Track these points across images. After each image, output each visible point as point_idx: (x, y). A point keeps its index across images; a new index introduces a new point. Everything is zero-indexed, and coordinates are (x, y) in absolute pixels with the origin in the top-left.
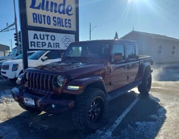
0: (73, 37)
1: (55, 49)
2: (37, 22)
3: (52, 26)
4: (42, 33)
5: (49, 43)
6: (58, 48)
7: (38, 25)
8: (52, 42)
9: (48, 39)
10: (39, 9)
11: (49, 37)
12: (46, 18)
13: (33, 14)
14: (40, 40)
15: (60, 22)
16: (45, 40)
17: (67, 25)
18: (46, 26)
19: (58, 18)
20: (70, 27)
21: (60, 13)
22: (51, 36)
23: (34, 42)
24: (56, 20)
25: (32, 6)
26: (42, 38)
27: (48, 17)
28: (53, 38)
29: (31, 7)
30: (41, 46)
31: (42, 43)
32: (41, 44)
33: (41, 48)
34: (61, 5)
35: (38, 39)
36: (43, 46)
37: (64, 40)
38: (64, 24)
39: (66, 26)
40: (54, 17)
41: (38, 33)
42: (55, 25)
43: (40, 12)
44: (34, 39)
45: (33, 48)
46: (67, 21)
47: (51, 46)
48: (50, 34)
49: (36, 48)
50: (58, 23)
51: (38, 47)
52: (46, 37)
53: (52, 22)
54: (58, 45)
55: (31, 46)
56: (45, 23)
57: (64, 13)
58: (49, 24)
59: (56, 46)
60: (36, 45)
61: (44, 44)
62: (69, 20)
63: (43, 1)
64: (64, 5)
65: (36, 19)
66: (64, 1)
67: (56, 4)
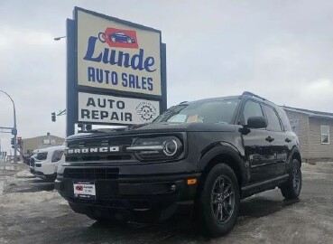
1: (124, 122)
2: (94, 80)
3: (119, 87)
4: (102, 97)
6: (128, 122)
7: (96, 84)
8: (119, 112)
9: (111, 107)
10: (99, 61)
11: (114, 104)
12: (110, 75)
13: (89, 68)
14: (97, 108)
15: (133, 81)
16: (107, 109)
17: (146, 85)
18: (110, 86)
19: (130, 76)
20: (151, 89)
21: (135, 68)
22: (118, 103)
23: (88, 111)
24: (127, 78)
25: (88, 57)
26: (102, 104)
27: (114, 73)
28: (121, 105)
29: (85, 58)
30: (99, 116)
31: (102, 112)
32: (99, 113)
33: (100, 120)
34: (135, 56)
35: (94, 105)
36: (102, 117)
37: (140, 108)
38: (140, 84)
39: (144, 88)
40: (124, 74)
41: (95, 97)
42: (126, 86)
43: (100, 65)
44: (88, 105)
45: (85, 119)
46: (145, 81)
47: (117, 118)
48: (117, 99)
49: (91, 120)
50: (130, 82)
51: (93, 118)
52: (108, 104)
53: (120, 81)
54: (129, 116)
55: (83, 117)
56: (107, 83)
57: (141, 69)
58: (115, 84)
59: (126, 118)
60: (91, 115)
61: (104, 114)
62: (150, 79)
63: (107, 50)
64: (141, 57)
65: (93, 75)
66: (142, 51)
67: (127, 55)
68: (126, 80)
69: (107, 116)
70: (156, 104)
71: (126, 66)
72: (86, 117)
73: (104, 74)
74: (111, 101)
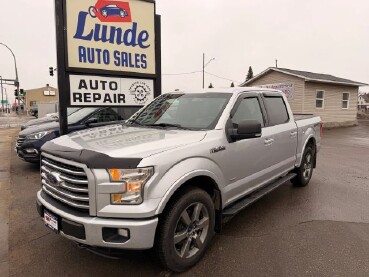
1: (117, 104)
2: (85, 61)
3: (111, 67)
4: (94, 78)
5: (107, 95)
6: (122, 103)
7: (87, 65)
8: (111, 93)
9: (104, 89)
10: (90, 40)
11: (107, 85)
12: (101, 54)
13: (80, 48)
14: (89, 90)
16: (100, 90)
17: (139, 63)
18: (102, 66)
19: (123, 53)
20: (145, 68)
21: (127, 44)
22: (110, 84)
23: (80, 94)
24: (120, 56)
25: (78, 35)
26: (94, 85)
27: (106, 51)
28: (113, 86)
29: (75, 37)
30: (92, 99)
31: (94, 94)
32: (92, 96)
33: (92, 103)
34: (128, 31)
35: (86, 88)
36: (95, 99)
37: (133, 89)
38: (133, 63)
39: (138, 67)
40: (116, 52)
41: (87, 79)
42: (118, 65)
44: (80, 88)
45: (78, 103)
46: (139, 58)
47: (110, 100)
48: (108, 80)
49: (83, 103)
50: (123, 60)
51: (85, 101)
52: (100, 85)
53: (112, 59)
55: (74, 101)
56: (99, 62)
57: (134, 45)
58: (107, 63)
59: (120, 100)
60: (83, 98)
62: (143, 55)
63: (98, 26)
64: (134, 31)
65: (84, 55)
66: (135, 25)
67: (119, 30)
68: (118, 59)
69: (99, 98)
70: (150, 83)
71: (119, 42)
72: (78, 101)
73: (96, 53)
74: (104, 83)
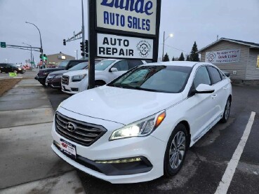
0: (151, 42)
1: (128, 57)
2: (108, 23)
3: (126, 29)
4: (114, 37)
5: (122, 50)
6: (131, 57)
7: (109, 26)
8: (125, 49)
9: (120, 45)
10: (112, 6)
11: (122, 42)
12: (119, 18)
13: (105, 12)
14: (110, 46)
15: (135, 22)
16: (117, 46)
17: (145, 27)
18: (120, 28)
19: (134, 18)
20: (148, 30)
22: (125, 41)
23: (104, 48)
24: (132, 20)
26: (113, 43)
27: (123, 16)
28: (126, 43)
29: (102, 4)
30: (111, 53)
31: (113, 49)
32: (111, 50)
33: (111, 56)
35: (108, 44)
36: (113, 53)
37: (139, 46)
38: (141, 26)
39: (143, 29)
40: (129, 17)
41: (109, 36)
42: (130, 27)
43: (110, 10)
44: (104, 44)
45: (102, 55)
46: (145, 22)
47: (123, 54)
48: (123, 38)
49: (106, 55)
51: (108, 54)
52: (117, 42)
53: (127, 23)
55: (100, 53)
56: (117, 25)
58: (123, 25)
59: (130, 54)
60: (105, 52)
61: (114, 51)
62: (148, 20)
65: (108, 19)
68: (130, 22)
69: (116, 52)
71: (132, 10)
73: (115, 17)
74: (120, 40)
